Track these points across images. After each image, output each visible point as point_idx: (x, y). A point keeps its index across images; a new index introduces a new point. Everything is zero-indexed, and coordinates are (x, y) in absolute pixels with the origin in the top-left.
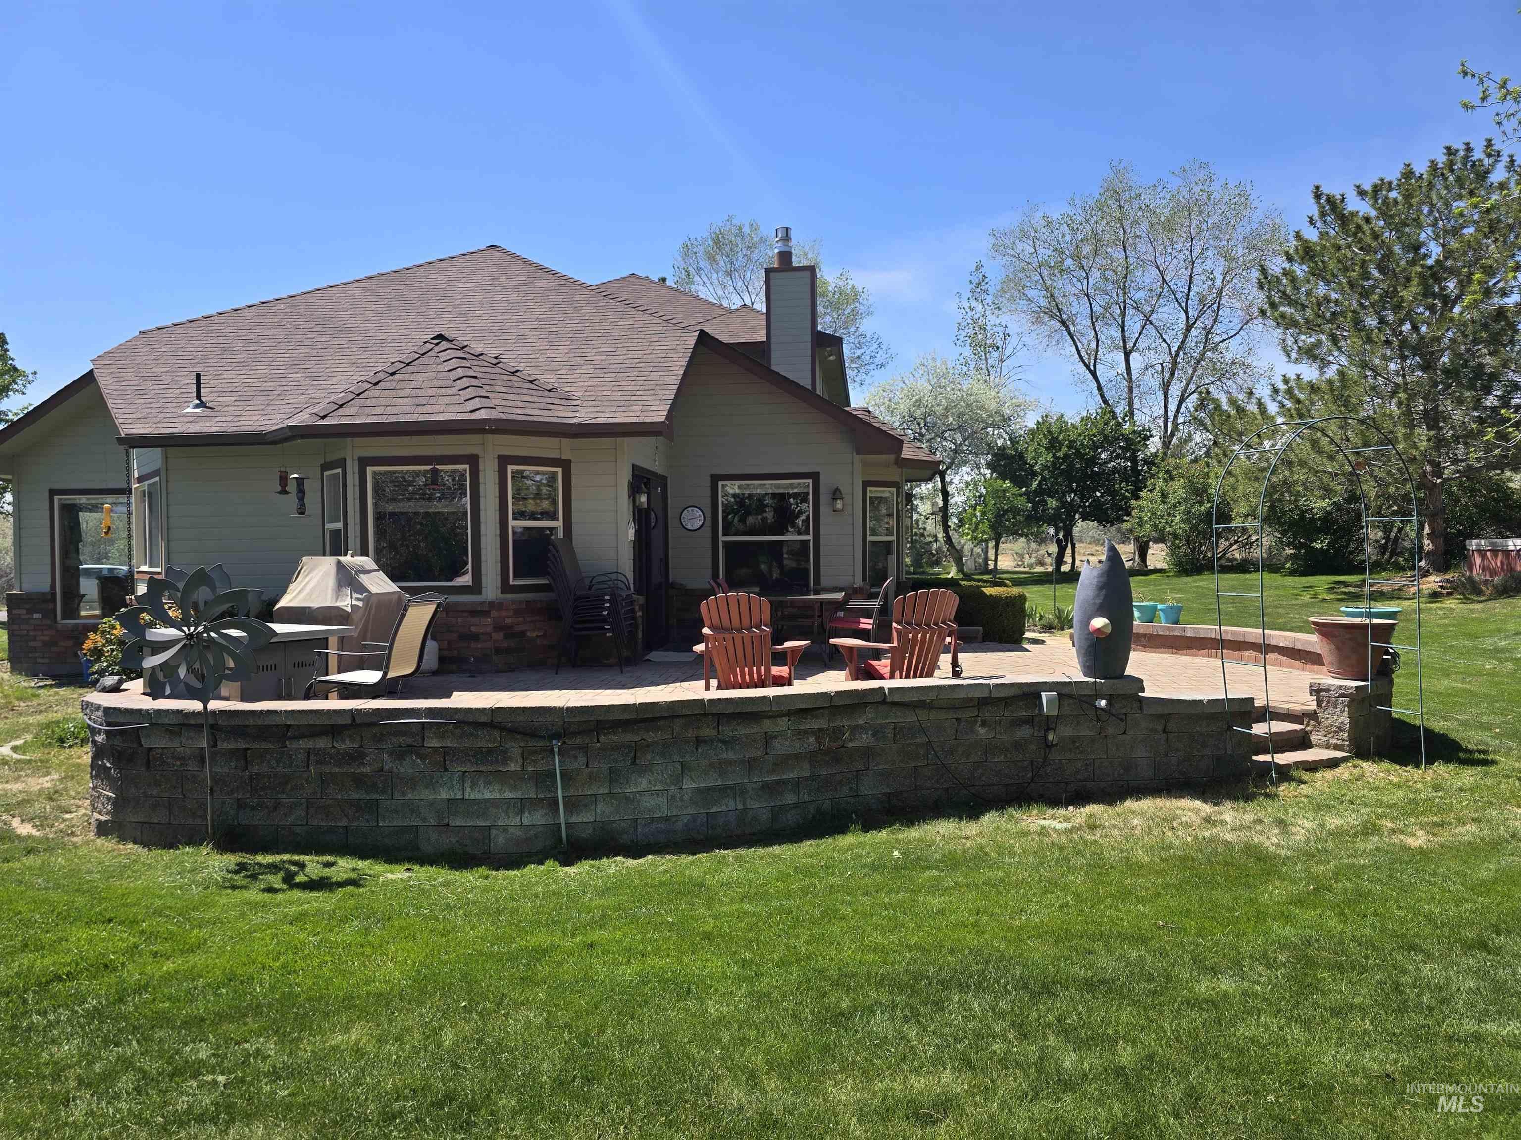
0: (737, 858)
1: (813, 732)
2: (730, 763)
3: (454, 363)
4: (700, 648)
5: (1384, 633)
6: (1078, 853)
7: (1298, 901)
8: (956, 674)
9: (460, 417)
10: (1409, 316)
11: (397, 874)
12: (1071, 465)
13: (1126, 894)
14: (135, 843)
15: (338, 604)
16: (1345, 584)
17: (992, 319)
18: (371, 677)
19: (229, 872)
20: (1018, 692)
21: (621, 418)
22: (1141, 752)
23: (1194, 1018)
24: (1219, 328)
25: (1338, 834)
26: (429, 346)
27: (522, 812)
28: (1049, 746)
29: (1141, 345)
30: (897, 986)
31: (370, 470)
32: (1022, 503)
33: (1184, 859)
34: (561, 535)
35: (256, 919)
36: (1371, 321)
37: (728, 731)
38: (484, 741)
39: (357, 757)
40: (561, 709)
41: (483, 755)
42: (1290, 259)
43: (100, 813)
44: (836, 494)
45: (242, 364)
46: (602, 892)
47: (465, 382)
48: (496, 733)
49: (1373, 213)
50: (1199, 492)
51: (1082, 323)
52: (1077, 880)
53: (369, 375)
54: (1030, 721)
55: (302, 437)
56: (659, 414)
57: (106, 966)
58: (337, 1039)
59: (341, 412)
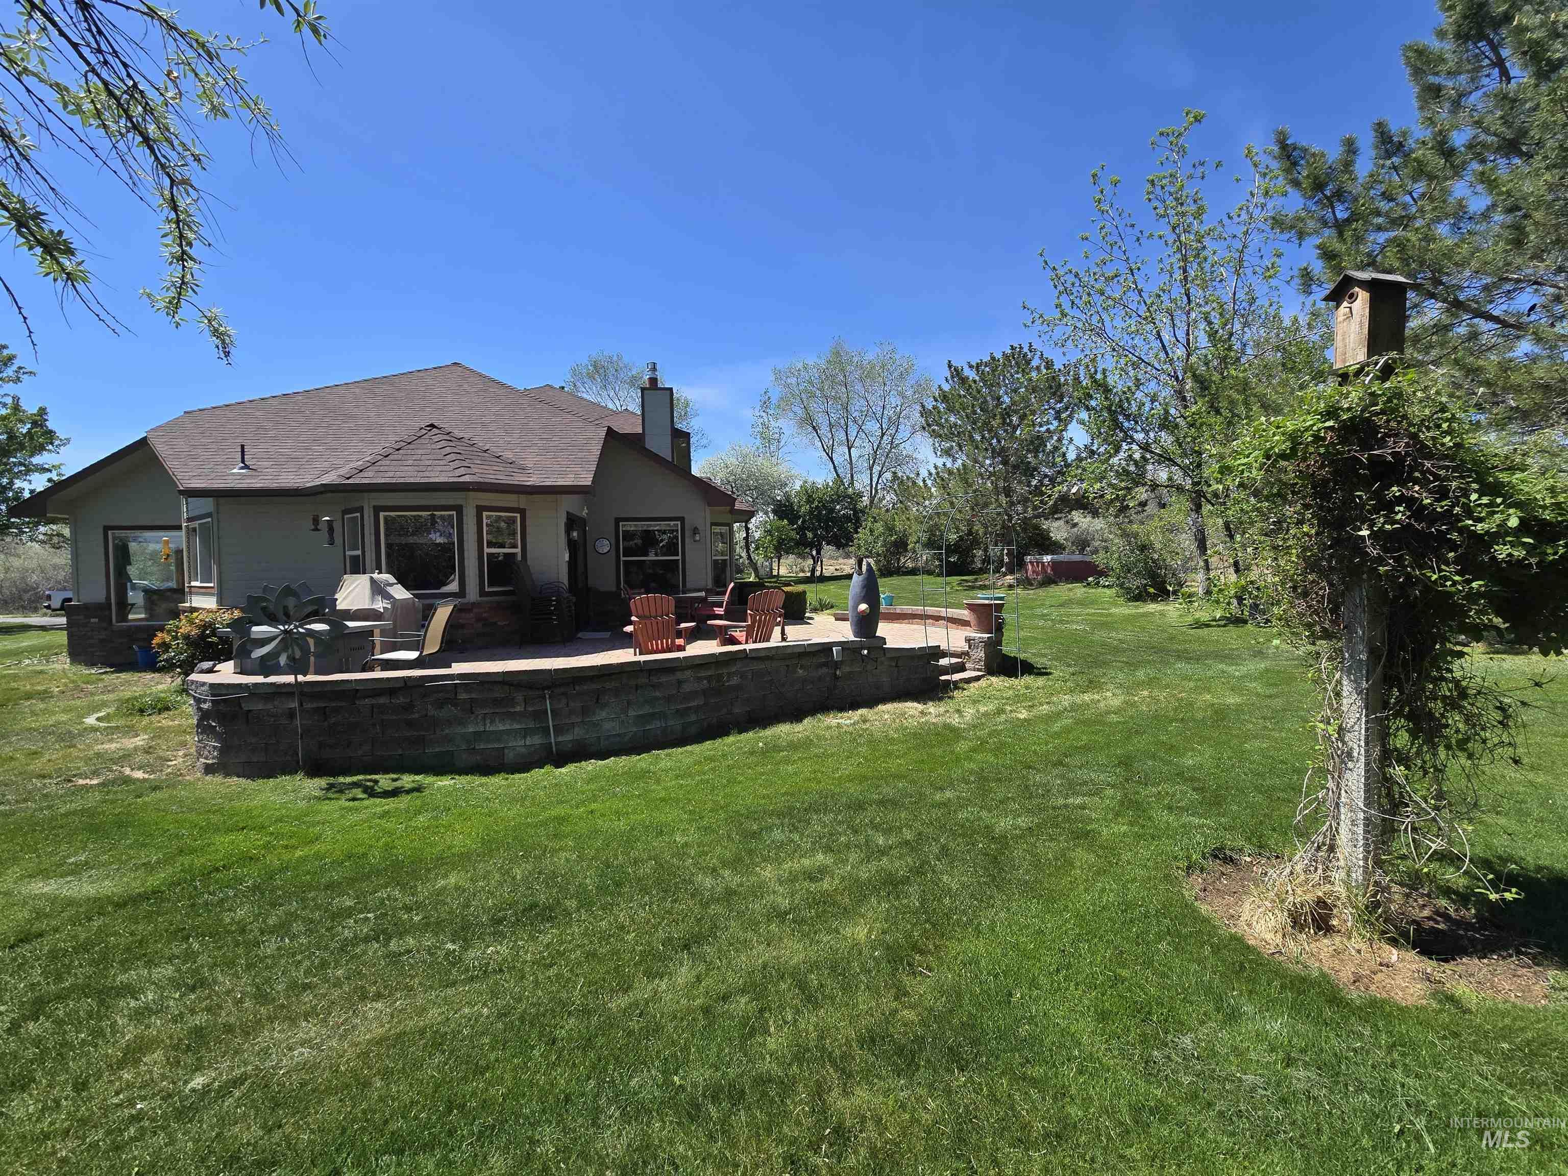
0: (667, 755)
1: (706, 678)
2: (657, 699)
3: (443, 444)
4: (629, 629)
5: (999, 608)
6: (860, 736)
7: (974, 750)
8: (784, 639)
9: (451, 480)
10: (996, 435)
11: (445, 782)
12: (820, 513)
13: (889, 754)
14: (239, 776)
15: (374, 607)
16: (966, 581)
17: (773, 424)
18: (413, 655)
19: (322, 789)
20: (820, 648)
21: (561, 482)
22: (885, 679)
23: (936, 813)
24: (899, 436)
25: (986, 714)
26: (424, 432)
27: (525, 737)
28: (836, 678)
29: (856, 444)
30: (780, 815)
31: (382, 515)
32: (793, 534)
33: (915, 734)
34: (519, 558)
35: (353, 818)
36: (978, 437)
37: (655, 680)
38: (498, 693)
39: (409, 707)
40: (550, 670)
41: (497, 702)
42: (936, 400)
43: (206, 758)
44: (695, 531)
45: (275, 438)
46: (589, 781)
47: (453, 457)
48: (507, 687)
49: (977, 378)
50: (890, 529)
51: (824, 430)
52: (863, 750)
53: (379, 449)
54: (825, 665)
55: (332, 492)
56: (586, 479)
57: (251, 858)
58: (441, 883)
59: (361, 475)
